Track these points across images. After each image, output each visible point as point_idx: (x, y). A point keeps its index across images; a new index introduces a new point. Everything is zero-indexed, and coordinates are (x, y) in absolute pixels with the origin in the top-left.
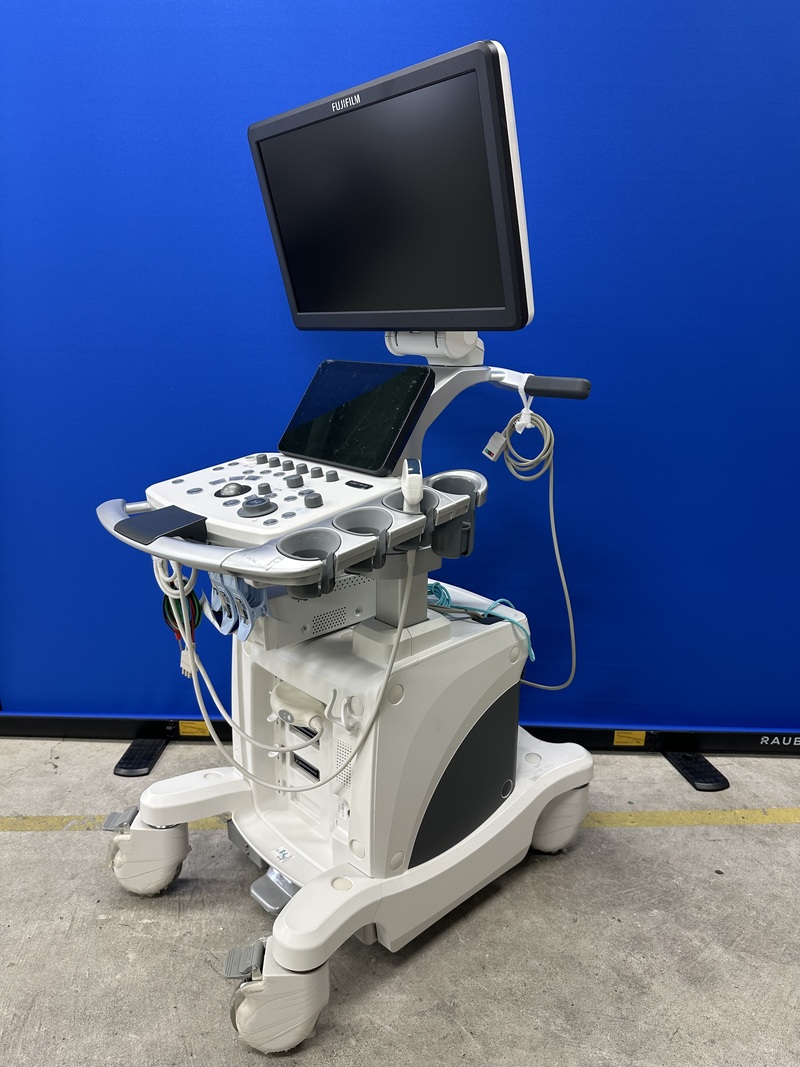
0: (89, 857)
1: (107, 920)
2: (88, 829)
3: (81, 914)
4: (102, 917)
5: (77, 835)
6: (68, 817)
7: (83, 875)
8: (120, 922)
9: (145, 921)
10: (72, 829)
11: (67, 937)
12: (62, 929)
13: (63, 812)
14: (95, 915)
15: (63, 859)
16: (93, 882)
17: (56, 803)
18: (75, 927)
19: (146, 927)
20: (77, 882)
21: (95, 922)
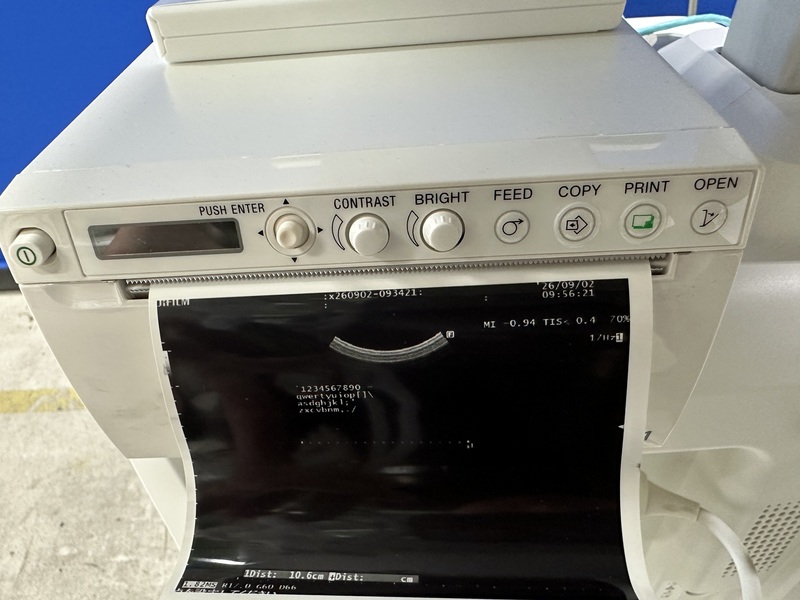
0: (57, 453)
1: (72, 556)
2: (60, 409)
3: (37, 545)
4: (64, 551)
5: (45, 418)
6: (38, 392)
7: (46, 482)
8: (87, 560)
9: (121, 558)
10: (41, 409)
11: (16, 586)
12: (11, 573)
13: (32, 385)
14: (56, 549)
15: (25, 456)
16: (58, 491)
17: (26, 371)
18: (28, 568)
19: (121, 569)
20: (38, 492)
21: (55, 559)
